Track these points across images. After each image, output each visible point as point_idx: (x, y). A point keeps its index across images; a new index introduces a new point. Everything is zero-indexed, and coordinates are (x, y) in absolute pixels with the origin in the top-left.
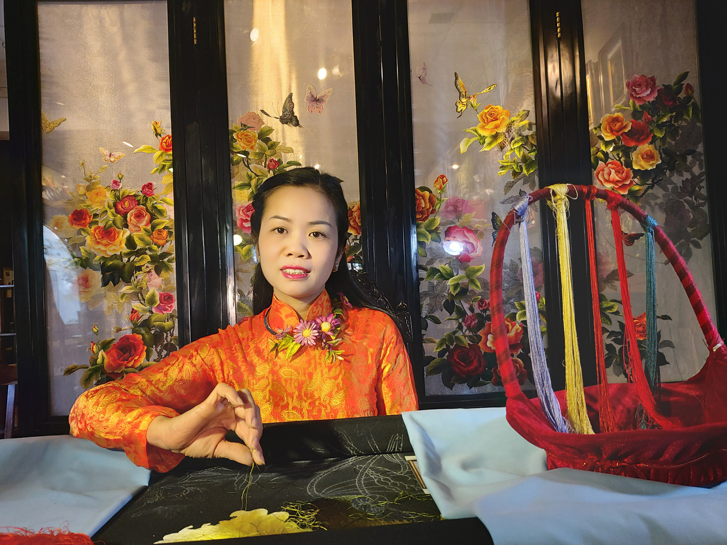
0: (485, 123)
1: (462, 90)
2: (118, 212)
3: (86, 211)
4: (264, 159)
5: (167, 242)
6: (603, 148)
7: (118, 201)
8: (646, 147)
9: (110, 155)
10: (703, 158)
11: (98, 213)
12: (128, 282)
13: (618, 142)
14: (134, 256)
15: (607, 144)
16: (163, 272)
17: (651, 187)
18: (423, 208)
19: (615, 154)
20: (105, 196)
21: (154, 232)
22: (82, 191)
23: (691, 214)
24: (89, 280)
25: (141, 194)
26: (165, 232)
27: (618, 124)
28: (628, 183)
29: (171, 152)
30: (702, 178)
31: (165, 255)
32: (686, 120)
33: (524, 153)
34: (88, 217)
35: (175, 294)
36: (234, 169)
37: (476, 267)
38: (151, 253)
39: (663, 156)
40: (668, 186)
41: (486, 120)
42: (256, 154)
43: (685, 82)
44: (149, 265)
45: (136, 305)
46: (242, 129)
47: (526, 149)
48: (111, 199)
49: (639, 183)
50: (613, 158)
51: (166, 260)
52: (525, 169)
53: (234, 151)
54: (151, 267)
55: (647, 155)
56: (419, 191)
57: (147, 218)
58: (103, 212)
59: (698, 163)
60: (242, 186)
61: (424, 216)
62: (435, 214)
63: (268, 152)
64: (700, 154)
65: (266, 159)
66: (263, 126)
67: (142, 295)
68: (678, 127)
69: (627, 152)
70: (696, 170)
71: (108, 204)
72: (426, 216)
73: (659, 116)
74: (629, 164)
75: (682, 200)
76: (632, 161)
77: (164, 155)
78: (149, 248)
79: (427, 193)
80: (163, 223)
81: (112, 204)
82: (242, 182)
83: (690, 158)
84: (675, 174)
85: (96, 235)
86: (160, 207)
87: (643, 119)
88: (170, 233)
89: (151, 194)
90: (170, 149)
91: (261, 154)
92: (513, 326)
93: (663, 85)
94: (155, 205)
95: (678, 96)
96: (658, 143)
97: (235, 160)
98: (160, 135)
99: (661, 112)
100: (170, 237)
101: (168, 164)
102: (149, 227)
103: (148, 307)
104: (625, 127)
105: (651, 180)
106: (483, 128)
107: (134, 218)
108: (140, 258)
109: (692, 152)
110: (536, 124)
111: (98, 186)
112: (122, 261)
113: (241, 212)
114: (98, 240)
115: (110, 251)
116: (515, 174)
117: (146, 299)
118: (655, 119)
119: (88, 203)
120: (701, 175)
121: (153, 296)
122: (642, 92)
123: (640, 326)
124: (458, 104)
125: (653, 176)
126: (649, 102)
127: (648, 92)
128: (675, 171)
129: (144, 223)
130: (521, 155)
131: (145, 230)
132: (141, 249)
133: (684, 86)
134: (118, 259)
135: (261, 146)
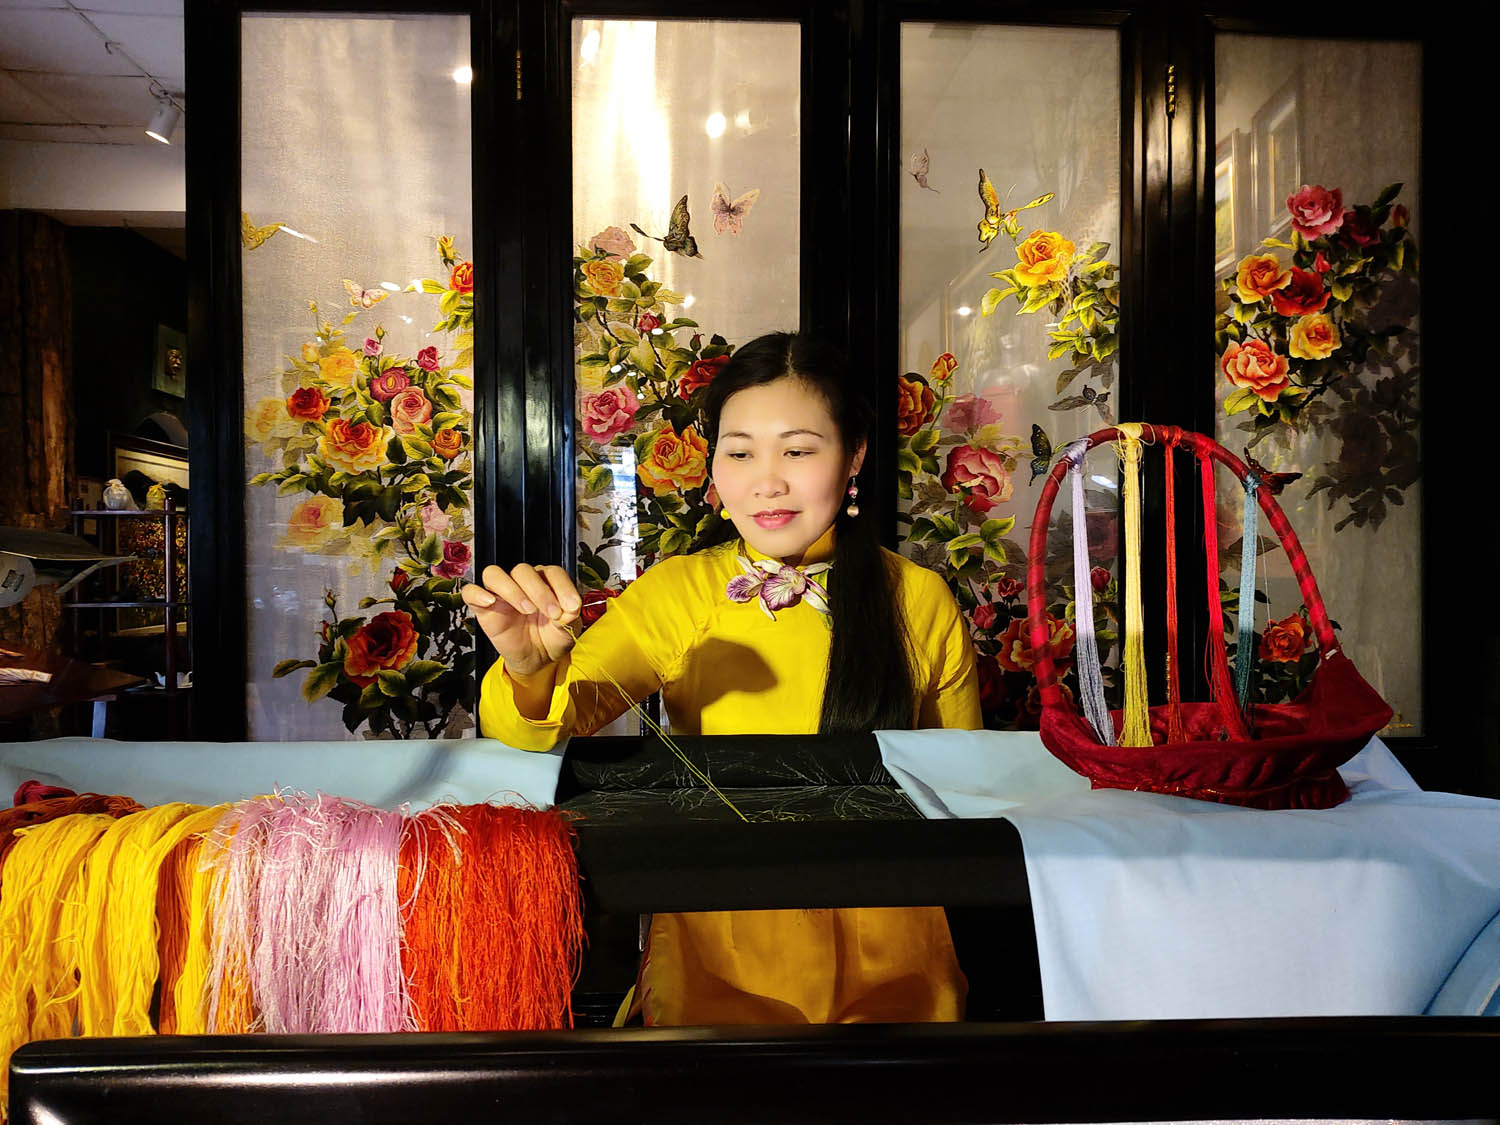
0: (1029, 263)
1: (990, 201)
2: (374, 396)
3: (319, 391)
4: (633, 313)
5: (459, 453)
6: (1237, 316)
7: (376, 377)
8: (1317, 318)
9: (363, 293)
10: (1417, 342)
11: (338, 397)
12: (389, 518)
13: (1265, 306)
14: (402, 475)
15: (1246, 309)
16: (451, 505)
17: (1320, 391)
18: (910, 412)
19: (1259, 328)
20: (353, 366)
21: (437, 435)
22: (312, 355)
23: (1388, 443)
24: (322, 513)
25: (414, 364)
26: (457, 436)
27: (1269, 275)
28: (1278, 381)
29: (471, 294)
30: (1415, 378)
31: (455, 475)
32: (1392, 272)
33: (1095, 319)
34: (321, 403)
35: (471, 545)
36: (580, 329)
37: (1000, 522)
38: (431, 472)
39: (1347, 335)
40: (1352, 391)
41: (1030, 257)
42: (620, 303)
43: (1396, 201)
44: (428, 493)
45: (402, 561)
46: (595, 258)
47: (1101, 313)
48: (363, 372)
49: (1299, 383)
50: (1254, 335)
51: (456, 484)
52: (1097, 349)
53: (582, 296)
54: (431, 495)
55: (1317, 333)
56: (906, 381)
57: (426, 408)
58: (350, 395)
59: (1408, 350)
60: (594, 360)
61: (913, 426)
62: (931, 424)
63: (641, 301)
64: (1413, 335)
65: (637, 312)
66: (635, 253)
67: (413, 544)
68: (1376, 284)
69: (1280, 325)
70: (1404, 363)
71: (358, 380)
72: (916, 425)
73: (1342, 262)
74: (1282, 348)
75: (1375, 417)
76: (1288, 342)
77: (458, 298)
78: (427, 461)
79: (919, 386)
80: (453, 418)
81: (365, 381)
82: (593, 353)
83: (1393, 341)
84: (1365, 369)
85: (335, 435)
86: (447, 389)
87: (1314, 266)
88: (465, 439)
89: (434, 367)
90: (469, 289)
91: (628, 305)
92: (1058, 628)
93: (1355, 207)
94: (440, 387)
95: (1381, 227)
96: (1338, 311)
97: (582, 312)
98: (452, 262)
99: (1347, 255)
100: (465, 444)
101: (465, 314)
102: (429, 426)
103: (424, 565)
104: (1280, 280)
105: (1321, 378)
106: (1025, 271)
107: (404, 408)
108: (411, 479)
109: (1398, 331)
110: (1120, 268)
111: (342, 348)
112: (380, 483)
113: (589, 405)
114: (341, 445)
115: (361, 464)
116: (1077, 356)
117: (420, 550)
118: (1335, 267)
119: (322, 377)
120: (1412, 372)
121: (432, 546)
122: (1317, 218)
123: (1284, 637)
124: (982, 227)
125: (1325, 371)
126: (1326, 236)
127: (1327, 217)
128: (1365, 363)
129: (421, 417)
130: (1091, 323)
131: (424, 431)
132: (413, 464)
133: (1393, 210)
134: (374, 479)
135: (629, 289)
